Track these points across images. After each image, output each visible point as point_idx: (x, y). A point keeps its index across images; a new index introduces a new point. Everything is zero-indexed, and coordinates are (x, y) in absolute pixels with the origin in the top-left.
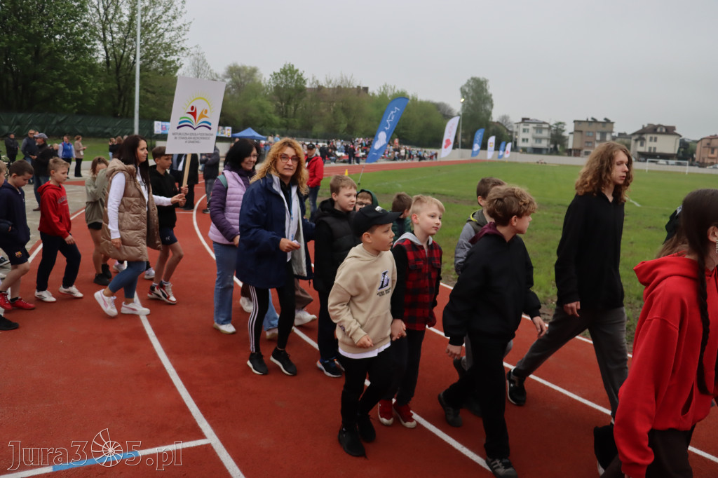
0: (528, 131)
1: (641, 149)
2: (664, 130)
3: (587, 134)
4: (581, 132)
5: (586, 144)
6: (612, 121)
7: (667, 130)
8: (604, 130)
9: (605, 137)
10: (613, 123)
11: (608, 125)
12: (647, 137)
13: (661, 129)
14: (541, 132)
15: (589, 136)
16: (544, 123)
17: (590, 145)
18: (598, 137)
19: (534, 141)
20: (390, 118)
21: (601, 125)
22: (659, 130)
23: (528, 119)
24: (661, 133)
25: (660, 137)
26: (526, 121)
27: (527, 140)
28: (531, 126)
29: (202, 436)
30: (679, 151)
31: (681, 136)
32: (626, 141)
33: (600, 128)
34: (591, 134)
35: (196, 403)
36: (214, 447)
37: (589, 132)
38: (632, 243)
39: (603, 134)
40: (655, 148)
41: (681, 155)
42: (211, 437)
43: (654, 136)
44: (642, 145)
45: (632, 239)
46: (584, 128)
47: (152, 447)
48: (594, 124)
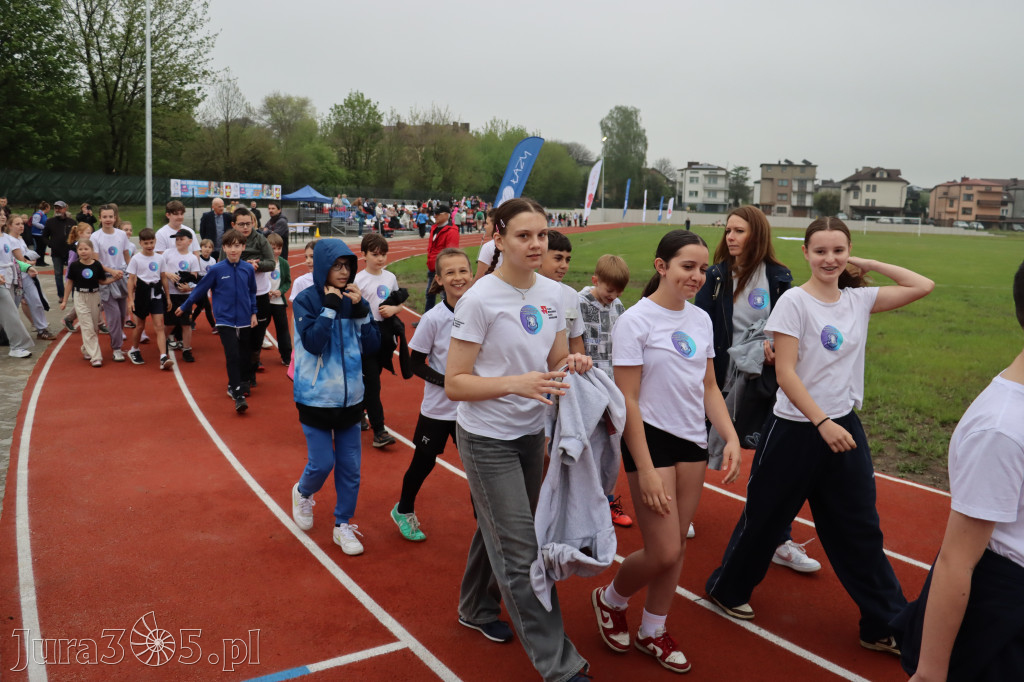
0: (697, 181)
1: (855, 203)
2: (885, 176)
3: (780, 183)
4: (772, 179)
5: (779, 197)
6: (814, 163)
7: (889, 175)
8: (803, 176)
9: (806, 187)
10: (815, 166)
11: (808, 169)
12: (863, 185)
13: (882, 174)
14: (715, 182)
15: (782, 186)
16: (720, 169)
17: (785, 198)
18: (795, 187)
19: (706, 195)
20: (519, 167)
21: (798, 169)
22: (878, 175)
23: (697, 164)
24: (881, 179)
25: (880, 186)
26: (694, 166)
27: (696, 193)
28: (701, 173)
29: (392, 638)
30: (906, 204)
31: (908, 183)
32: (833, 191)
33: (797, 174)
34: (785, 183)
35: (364, 589)
36: (416, 653)
37: (782, 180)
38: (881, 334)
39: (802, 182)
40: (874, 201)
41: (909, 209)
42: (406, 640)
43: (872, 183)
44: (856, 197)
45: (880, 329)
46: (776, 174)
47: (325, 658)
48: (789, 169)
